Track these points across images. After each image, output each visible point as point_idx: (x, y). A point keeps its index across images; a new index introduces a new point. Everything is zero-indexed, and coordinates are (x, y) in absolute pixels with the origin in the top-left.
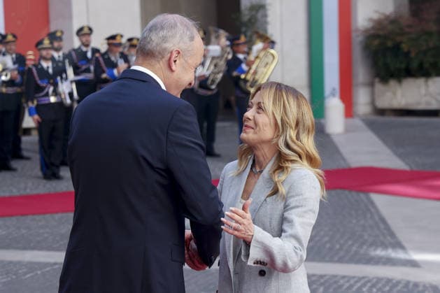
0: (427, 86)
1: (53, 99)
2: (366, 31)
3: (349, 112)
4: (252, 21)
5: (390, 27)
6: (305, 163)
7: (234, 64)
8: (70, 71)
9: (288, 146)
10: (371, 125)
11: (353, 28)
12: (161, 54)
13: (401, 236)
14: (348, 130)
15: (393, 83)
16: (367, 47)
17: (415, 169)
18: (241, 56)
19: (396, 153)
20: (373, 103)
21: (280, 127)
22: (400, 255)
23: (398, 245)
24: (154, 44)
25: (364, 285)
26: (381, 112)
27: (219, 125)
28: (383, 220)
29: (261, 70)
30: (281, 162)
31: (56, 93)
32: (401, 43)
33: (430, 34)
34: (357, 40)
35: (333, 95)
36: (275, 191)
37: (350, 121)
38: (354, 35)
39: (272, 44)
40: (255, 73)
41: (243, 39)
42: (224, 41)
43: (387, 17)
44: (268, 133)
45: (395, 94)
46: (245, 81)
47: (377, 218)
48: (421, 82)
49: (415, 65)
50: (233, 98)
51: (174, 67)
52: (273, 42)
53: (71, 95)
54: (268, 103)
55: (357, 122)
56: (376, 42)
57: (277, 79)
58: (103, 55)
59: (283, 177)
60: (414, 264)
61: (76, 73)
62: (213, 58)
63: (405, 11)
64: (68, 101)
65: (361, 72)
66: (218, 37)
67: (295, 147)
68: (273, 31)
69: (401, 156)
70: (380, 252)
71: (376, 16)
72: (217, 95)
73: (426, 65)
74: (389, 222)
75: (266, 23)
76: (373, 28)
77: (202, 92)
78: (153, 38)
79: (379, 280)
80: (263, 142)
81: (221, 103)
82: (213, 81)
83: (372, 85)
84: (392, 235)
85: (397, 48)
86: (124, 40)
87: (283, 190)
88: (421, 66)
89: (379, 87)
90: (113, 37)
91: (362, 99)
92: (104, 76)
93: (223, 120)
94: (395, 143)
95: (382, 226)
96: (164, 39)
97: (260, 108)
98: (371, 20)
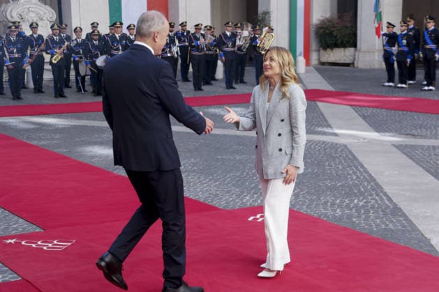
0: (345, 52)
1: (169, 55)
2: (317, 25)
3: (308, 64)
4: (263, 19)
5: (328, 24)
6: (293, 81)
7: (253, 39)
8: (177, 41)
9: (286, 74)
10: (317, 69)
11: (311, 23)
12: (149, 34)
13: (330, 121)
14: (307, 72)
15: (328, 50)
16: (317, 32)
17: (338, 90)
18: (257, 36)
19: (329, 83)
20: (319, 59)
21: (282, 66)
22: (330, 130)
23: (329, 126)
24: (145, 30)
25: (312, 144)
26: (323, 64)
27: (246, 68)
28: (322, 114)
29: (266, 43)
30: (283, 82)
31: (170, 52)
32: (333, 31)
33: (347, 27)
34: (312, 30)
35: (300, 55)
36: (284, 95)
37: (308, 67)
38: (311, 27)
39: (271, 30)
40: (264, 44)
41: (258, 27)
42: (250, 29)
43: (327, 19)
44: (277, 70)
45: (329, 55)
46: (259, 47)
47: (319, 113)
48: (342, 50)
49: (340, 41)
50: (253, 56)
51: (157, 40)
52: (272, 30)
53: (177, 53)
54: (275, 56)
55: (311, 68)
56: (322, 31)
57: (275, 45)
58: (193, 34)
59: (286, 89)
60: (336, 135)
61: (179, 43)
62: (244, 37)
63: (336, 16)
64: (176, 56)
65: (314, 45)
66: (247, 27)
67: (289, 75)
68: (273, 24)
69: (331, 85)
70: (320, 129)
71: (321, 18)
72: (246, 54)
73: (345, 42)
74: (325, 115)
75: (270, 20)
76: (320, 24)
77: (239, 52)
78: (144, 26)
79: (320, 142)
80: (276, 74)
81: (248, 57)
82: (244, 47)
83: (319, 51)
84: (326, 121)
85: (331, 33)
86: (203, 27)
87: (288, 95)
88: (342, 42)
89: (322, 52)
90: (197, 25)
91: (314, 57)
92: (193, 44)
93: (249, 66)
94: (329, 78)
95: (321, 117)
96: (150, 27)
97: (272, 59)
98: (319, 20)
